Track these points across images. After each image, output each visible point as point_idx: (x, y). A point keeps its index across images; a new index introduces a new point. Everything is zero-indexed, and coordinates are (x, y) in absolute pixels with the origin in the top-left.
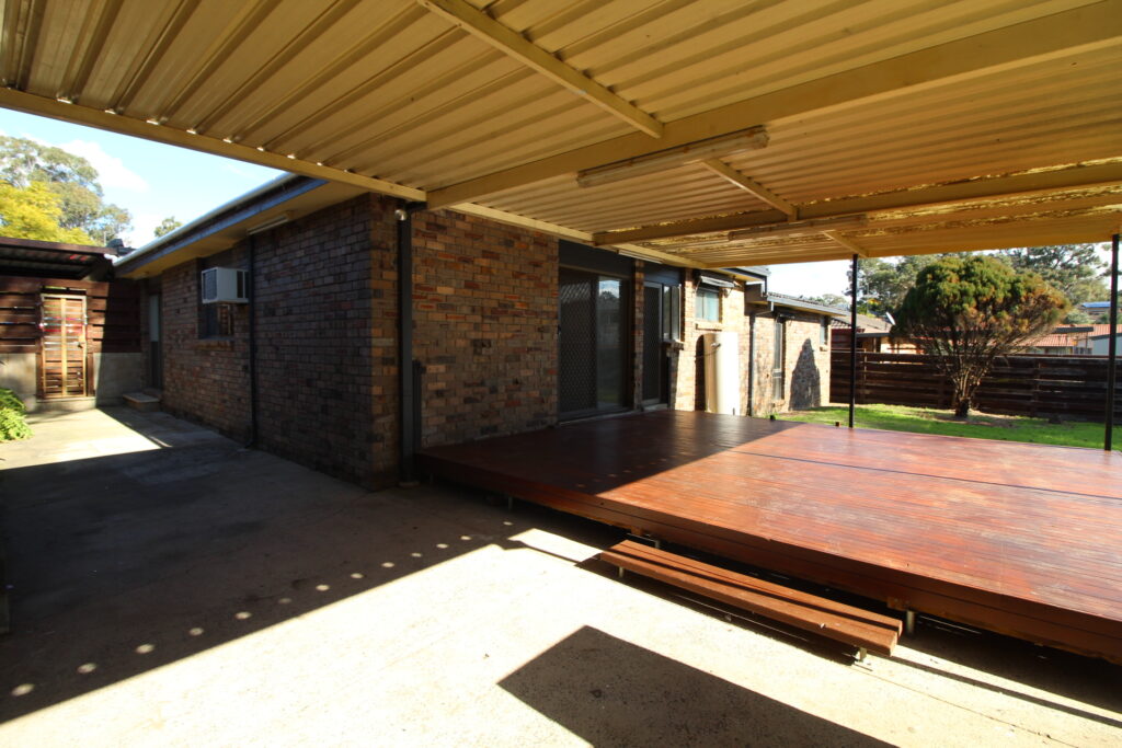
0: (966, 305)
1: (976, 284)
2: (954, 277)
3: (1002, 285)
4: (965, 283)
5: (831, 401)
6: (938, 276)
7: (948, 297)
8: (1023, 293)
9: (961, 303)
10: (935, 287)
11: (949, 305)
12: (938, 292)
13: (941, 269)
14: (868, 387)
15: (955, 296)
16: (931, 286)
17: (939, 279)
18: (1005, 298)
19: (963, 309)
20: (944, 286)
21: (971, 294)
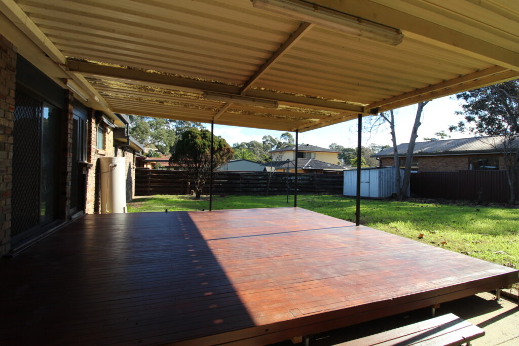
0: (206, 150)
1: (208, 141)
2: (200, 138)
3: (216, 143)
4: (204, 140)
5: (135, 195)
6: (193, 136)
7: (199, 146)
8: (223, 147)
9: (204, 149)
10: (193, 141)
11: (200, 149)
12: (195, 143)
13: (194, 133)
14: (151, 187)
15: (202, 145)
16: (192, 140)
17: (194, 137)
18: (217, 148)
19: (205, 151)
20: (197, 140)
21: (207, 145)
